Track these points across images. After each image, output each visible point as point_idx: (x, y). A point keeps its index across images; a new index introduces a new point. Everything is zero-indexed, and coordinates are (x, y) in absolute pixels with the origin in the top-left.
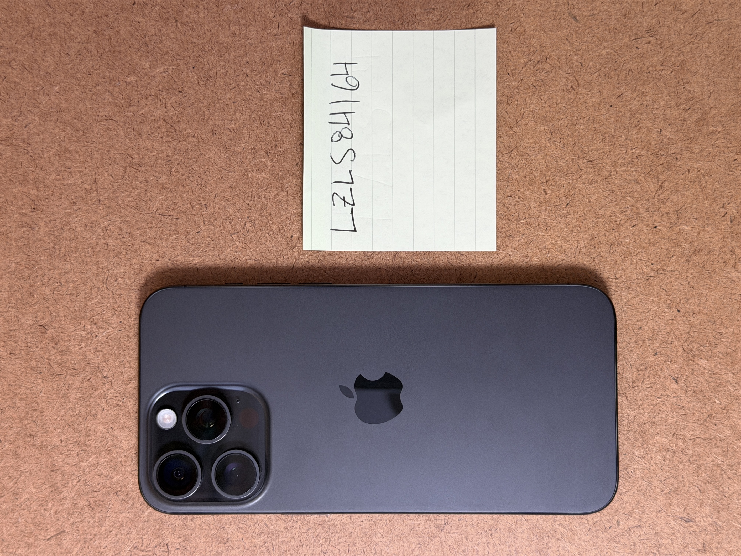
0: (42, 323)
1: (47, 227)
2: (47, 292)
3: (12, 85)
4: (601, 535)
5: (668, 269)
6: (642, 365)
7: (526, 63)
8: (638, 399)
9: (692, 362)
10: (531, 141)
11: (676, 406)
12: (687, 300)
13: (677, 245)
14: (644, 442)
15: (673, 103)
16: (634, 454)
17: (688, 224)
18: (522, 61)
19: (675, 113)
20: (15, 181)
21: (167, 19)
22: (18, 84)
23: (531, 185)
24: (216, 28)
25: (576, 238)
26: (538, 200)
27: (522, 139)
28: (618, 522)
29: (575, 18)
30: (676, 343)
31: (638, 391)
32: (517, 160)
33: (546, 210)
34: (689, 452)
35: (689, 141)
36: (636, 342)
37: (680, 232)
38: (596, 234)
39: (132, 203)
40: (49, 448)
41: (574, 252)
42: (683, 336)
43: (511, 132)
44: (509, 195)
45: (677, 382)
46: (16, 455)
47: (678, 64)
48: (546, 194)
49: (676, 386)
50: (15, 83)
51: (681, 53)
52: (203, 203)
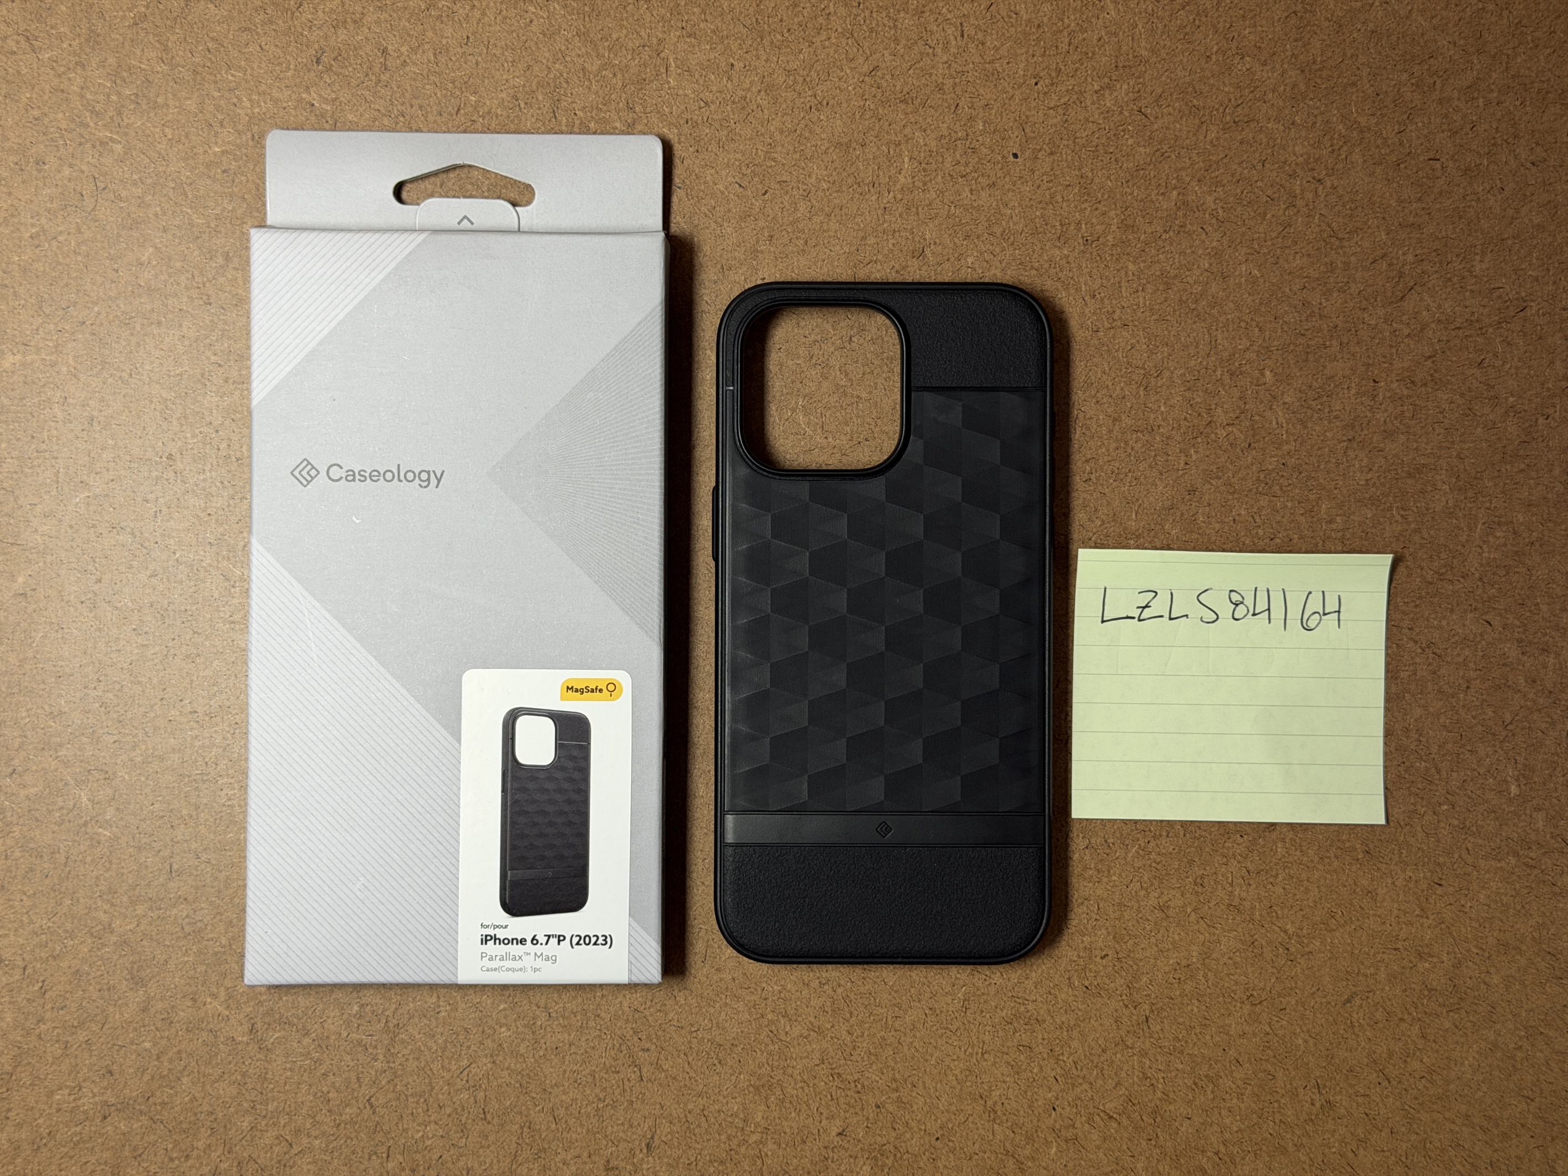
0: (927, 251)
1: (1061, 259)
2: (970, 260)
3: (1261, 210)
4: (629, 1025)
5: (996, 1126)
6: (863, 1087)
7: (1286, 932)
8: (816, 1081)
9: (866, 1156)
10: (1176, 937)
11: (806, 1133)
12: (953, 1151)
13: (1030, 1139)
14: (757, 1089)
15: (1227, 1136)
16: (740, 1073)
17: (1059, 1154)
18: (1288, 927)
19: (1213, 1139)
20: (1126, 213)
21: (1353, 427)
22: (1264, 219)
23: (1114, 937)
24: (1340, 496)
25: (1039, 999)
26: (1093, 946)
27: (1178, 924)
28: (648, 1050)
29: (1348, 1001)
30: (894, 1134)
31: (826, 1080)
32: (1150, 918)
33: (1079, 957)
34: (743, 1150)
35: (1174, 1158)
36: (895, 1080)
37: (1048, 1143)
38: (1045, 1026)
39: (1093, 377)
40: (754, 263)
41: (1020, 995)
42: (903, 1144)
43: (1189, 910)
44: (1101, 906)
45: (840, 1134)
46: (745, 217)
47: (1282, 1143)
48: (1102, 958)
49: (834, 1134)
50: (1265, 214)
51: (1298, 1147)
52: (1093, 477)
